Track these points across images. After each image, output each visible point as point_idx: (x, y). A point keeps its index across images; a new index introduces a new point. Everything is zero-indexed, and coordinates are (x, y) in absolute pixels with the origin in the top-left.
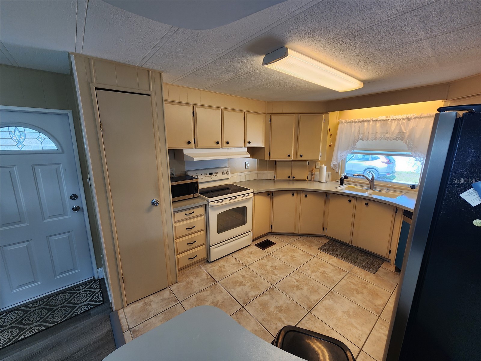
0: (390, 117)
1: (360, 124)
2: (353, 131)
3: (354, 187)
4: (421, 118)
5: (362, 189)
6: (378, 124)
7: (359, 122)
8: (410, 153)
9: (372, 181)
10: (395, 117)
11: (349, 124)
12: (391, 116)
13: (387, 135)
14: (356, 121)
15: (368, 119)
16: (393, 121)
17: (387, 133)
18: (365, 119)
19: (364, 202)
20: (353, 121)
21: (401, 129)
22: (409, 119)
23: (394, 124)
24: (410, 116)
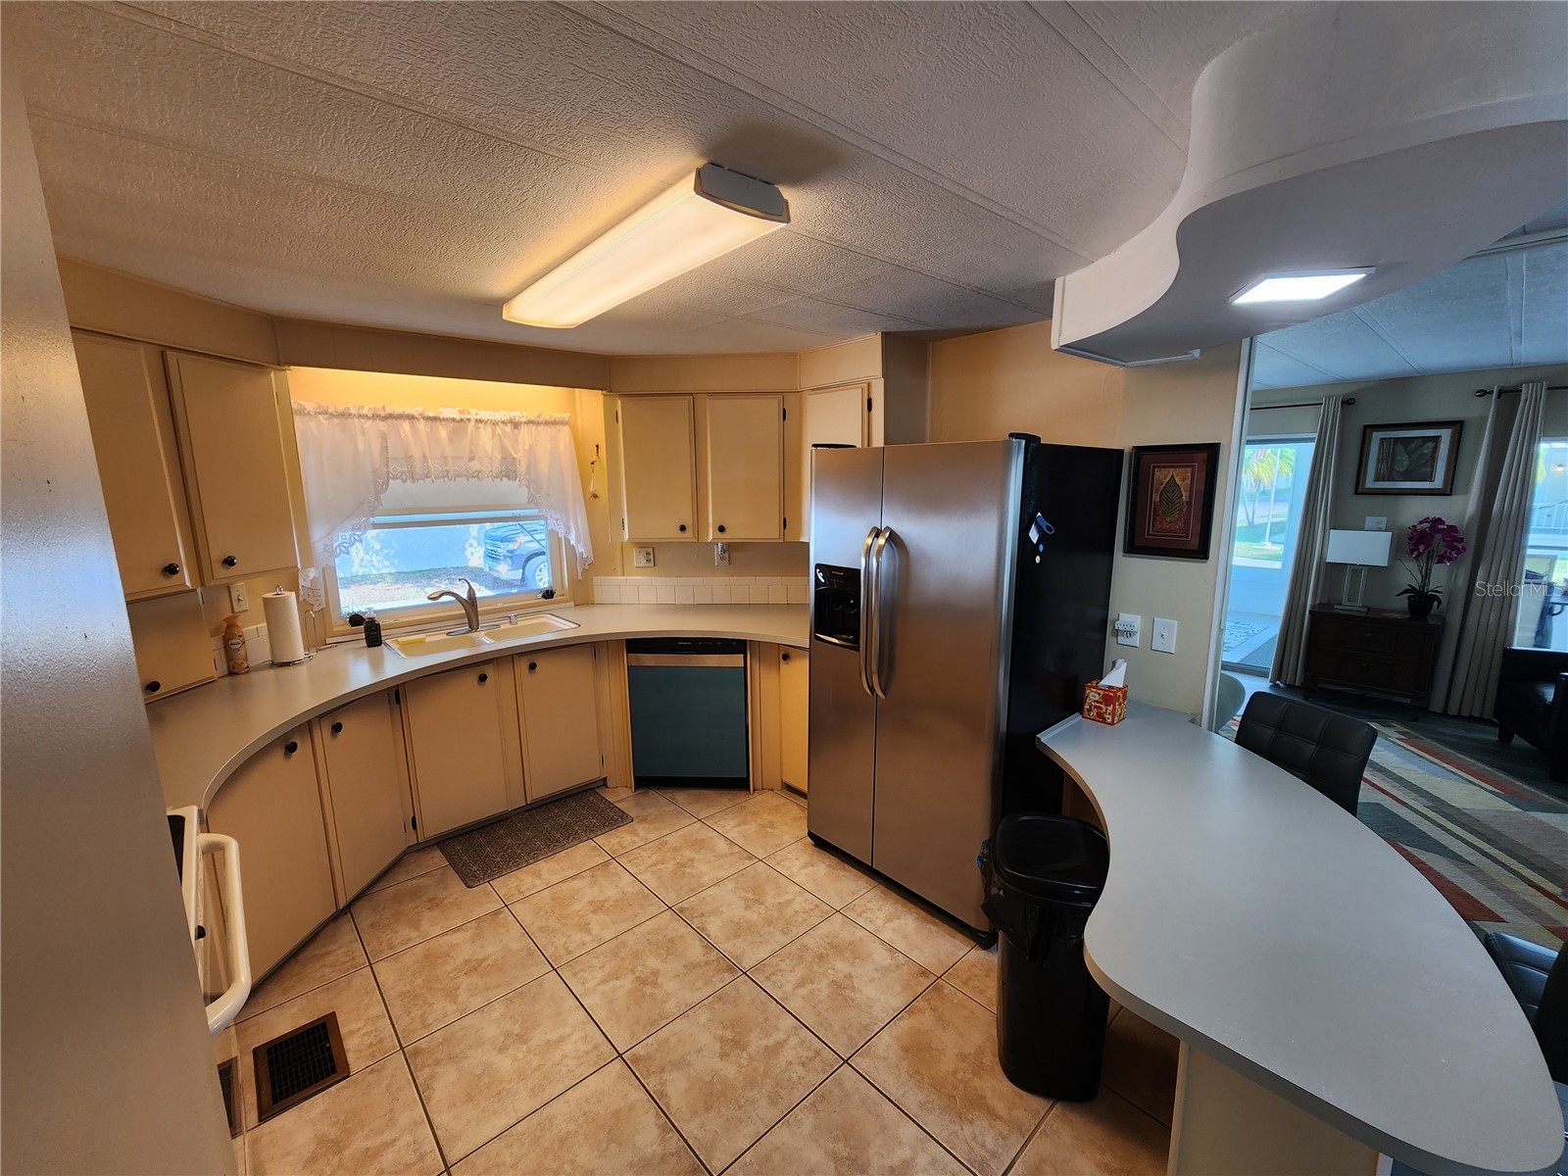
0: (469, 413)
1: (381, 425)
2: (361, 447)
3: (421, 641)
4: (539, 424)
5: (445, 637)
6: (443, 432)
7: (375, 417)
8: (534, 512)
9: (471, 603)
10: (484, 415)
11: (336, 421)
12: (473, 411)
13: (475, 465)
14: (365, 411)
15: (409, 411)
16: (480, 425)
17: (471, 459)
18: (398, 411)
19: (523, 666)
20: (353, 411)
21: (503, 449)
22: (516, 425)
23: (486, 433)
24: (517, 415)
